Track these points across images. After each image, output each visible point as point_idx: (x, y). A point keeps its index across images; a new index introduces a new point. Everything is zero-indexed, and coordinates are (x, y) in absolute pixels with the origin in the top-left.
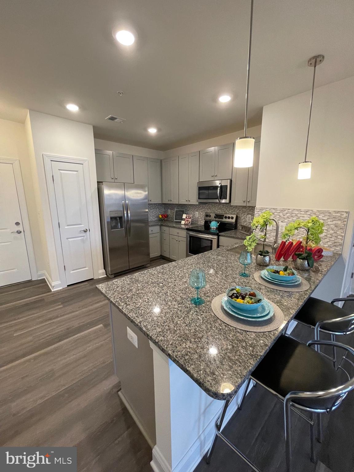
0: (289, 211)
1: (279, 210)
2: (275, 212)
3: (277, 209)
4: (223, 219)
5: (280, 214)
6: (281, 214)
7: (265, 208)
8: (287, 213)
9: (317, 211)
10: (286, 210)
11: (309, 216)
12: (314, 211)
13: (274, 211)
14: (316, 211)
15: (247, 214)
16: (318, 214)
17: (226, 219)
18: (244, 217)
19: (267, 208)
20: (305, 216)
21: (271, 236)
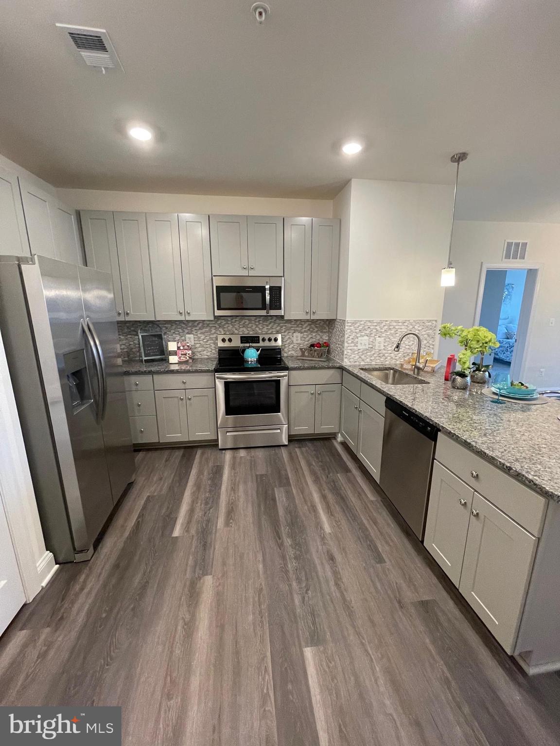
0: (387, 323)
1: (376, 322)
2: (371, 326)
3: (374, 322)
4: (259, 343)
5: (376, 327)
6: (378, 327)
7: (358, 321)
8: (384, 326)
9: (414, 321)
10: (384, 322)
11: (406, 327)
12: (411, 321)
13: (369, 324)
14: (412, 321)
15: (293, 331)
16: (414, 324)
17: (264, 343)
18: (288, 336)
19: (361, 321)
20: (403, 327)
21: (367, 356)
